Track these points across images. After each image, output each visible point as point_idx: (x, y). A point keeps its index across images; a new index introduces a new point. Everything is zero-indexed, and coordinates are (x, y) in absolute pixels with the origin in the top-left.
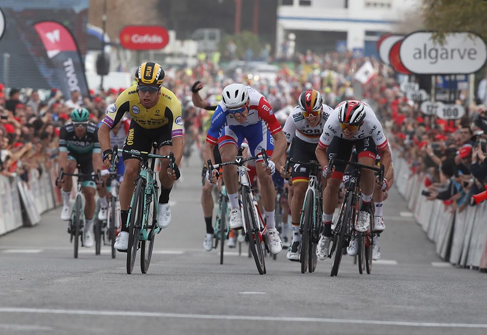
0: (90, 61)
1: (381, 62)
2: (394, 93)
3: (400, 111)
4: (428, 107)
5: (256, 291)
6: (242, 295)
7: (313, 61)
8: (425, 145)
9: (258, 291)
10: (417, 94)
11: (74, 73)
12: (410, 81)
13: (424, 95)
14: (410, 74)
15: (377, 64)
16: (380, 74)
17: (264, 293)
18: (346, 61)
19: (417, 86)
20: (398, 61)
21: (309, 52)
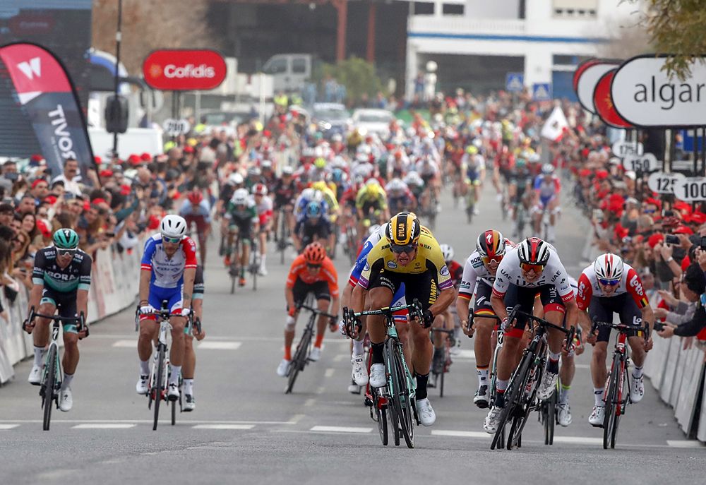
0: (96, 107)
1: (581, 107)
4: (659, 181)
10: (641, 160)
11: (66, 129)
12: (628, 138)
13: (653, 162)
14: (629, 126)
19: (640, 148)
20: (610, 105)
21: (460, 92)
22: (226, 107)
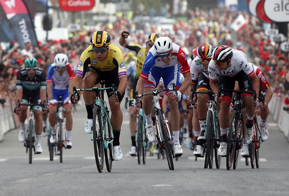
0: (38, 20)
1: (250, 14)
2: (261, 37)
3: (265, 50)
4: (286, 46)
5: (164, 184)
6: (154, 187)
7: (201, 15)
8: (284, 74)
9: (165, 184)
10: (277, 37)
11: (26, 30)
12: (272, 27)
13: (282, 37)
14: (272, 22)
15: (247, 16)
16: (250, 23)
17: (170, 185)
18: (225, 14)
19: (277, 31)
20: (263, 13)
21: (197, 9)
22: (95, 18)
